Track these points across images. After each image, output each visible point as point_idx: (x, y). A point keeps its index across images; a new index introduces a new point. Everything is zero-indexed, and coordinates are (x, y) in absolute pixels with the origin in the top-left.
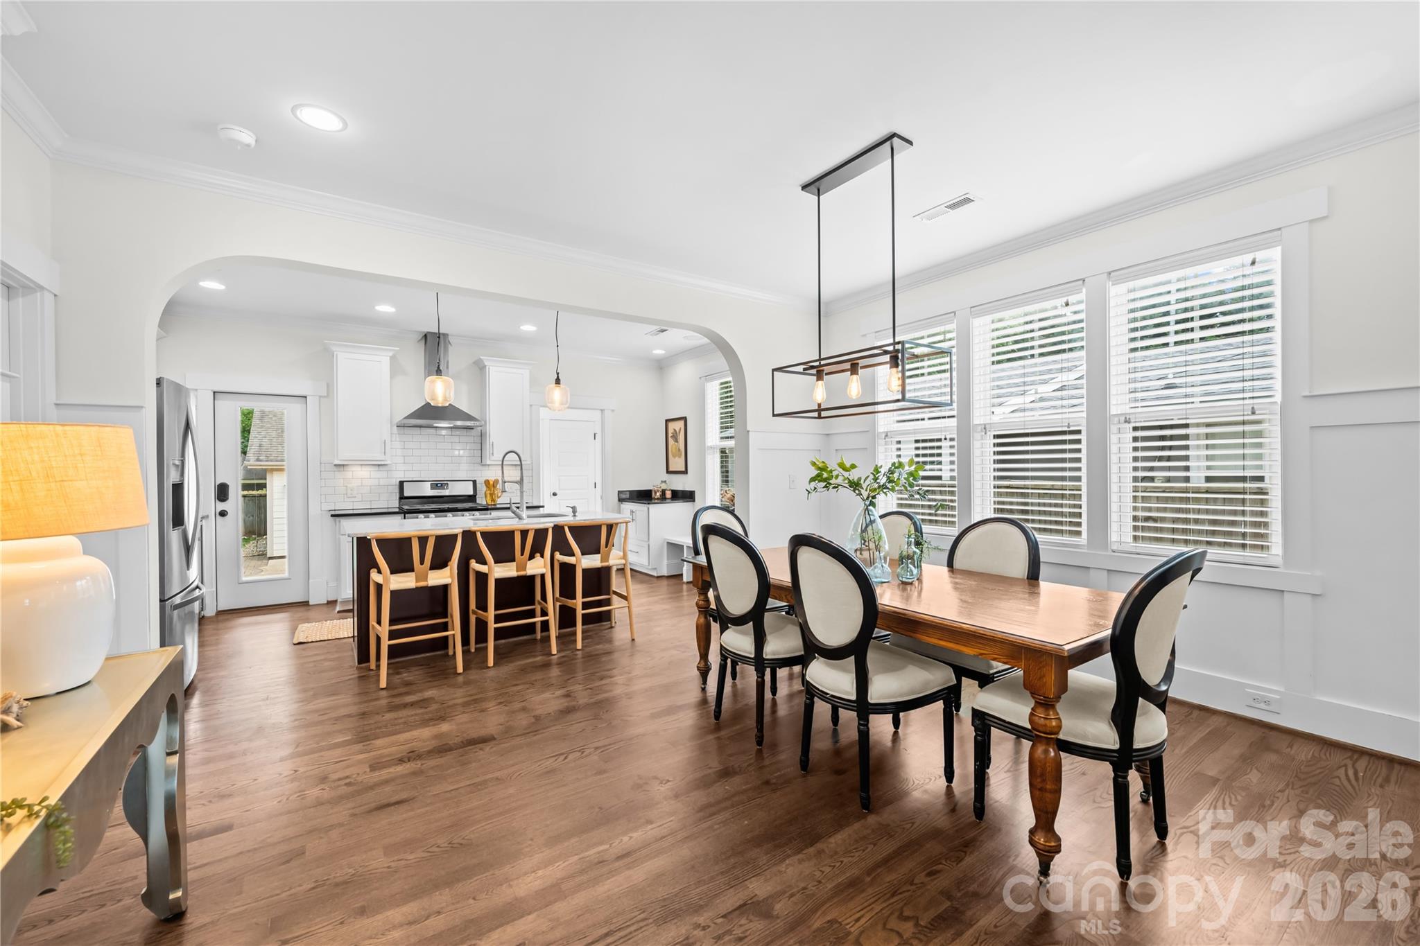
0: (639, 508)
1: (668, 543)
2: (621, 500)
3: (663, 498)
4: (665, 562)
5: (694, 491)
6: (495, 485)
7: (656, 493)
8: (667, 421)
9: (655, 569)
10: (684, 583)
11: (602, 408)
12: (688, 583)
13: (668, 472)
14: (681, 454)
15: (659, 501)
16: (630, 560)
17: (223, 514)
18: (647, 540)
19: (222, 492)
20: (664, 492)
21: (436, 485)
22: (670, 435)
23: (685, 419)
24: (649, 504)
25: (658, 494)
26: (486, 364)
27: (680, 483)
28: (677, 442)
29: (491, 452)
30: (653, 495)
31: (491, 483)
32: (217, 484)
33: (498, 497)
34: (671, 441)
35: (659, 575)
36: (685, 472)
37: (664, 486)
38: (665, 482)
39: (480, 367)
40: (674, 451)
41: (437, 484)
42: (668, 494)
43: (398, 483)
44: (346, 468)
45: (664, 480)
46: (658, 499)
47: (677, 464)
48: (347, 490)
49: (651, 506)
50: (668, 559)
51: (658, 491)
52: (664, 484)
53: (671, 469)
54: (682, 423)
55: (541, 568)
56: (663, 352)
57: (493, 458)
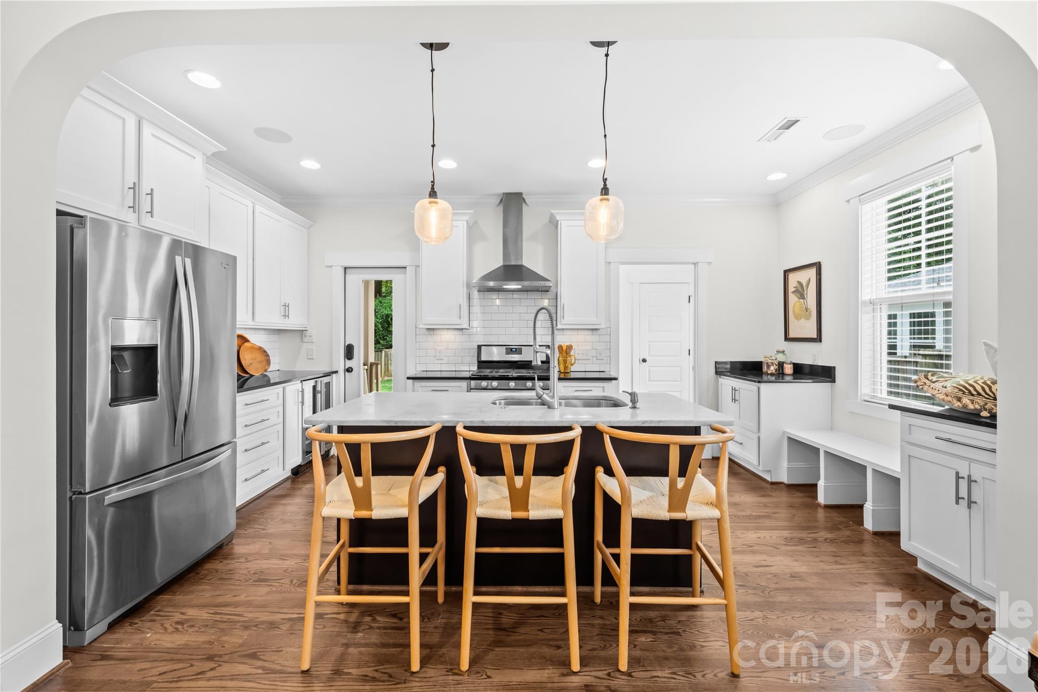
0: (745, 386)
1: (789, 438)
2: (719, 372)
3: (780, 374)
4: (785, 464)
5: (834, 367)
6: (568, 351)
7: (768, 366)
8: (786, 272)
9: (769, 471)
10: (819, 505)
11: (695, 261)
12: (828, 507)
13: (787, 339)
14: (810, 315)
15: (773, 378)
16: (729, 449)
17: (349, 370)
18: (756, 430)
19: (349, 352)
20: (781, 365)
21: (510, 350)
22: (791, 289)
23: (818, 266)
24: (759, 382)
25: (772, 368)
26: (558, 219)
27: (807, 355)
28: (804, 298)
29: (562, 315)
30: (765, 369)
31: (564, 348)
32: (346, 345)
33: (572, 365)
34: (792, 298)
35: (774, 480)
36: (819, 339)
37: (781, 358)
38: (783, 352)
39: (554, 224)
40: (797, 311)
41: (512, 349)
42: (788, 369)
43: (476, 347)
44: (436, 332)
45: (781, 349)
46: (772, 374)
47: (804, 327)
48: (436, 351)
49: (764, 387)
50: (789, 461)
51: (772, 363)
52: (781, 355)
53: (792, 335)
54: (812, 272)
55: (556, 507)
56: (785, 175)
57: (564, 322)
